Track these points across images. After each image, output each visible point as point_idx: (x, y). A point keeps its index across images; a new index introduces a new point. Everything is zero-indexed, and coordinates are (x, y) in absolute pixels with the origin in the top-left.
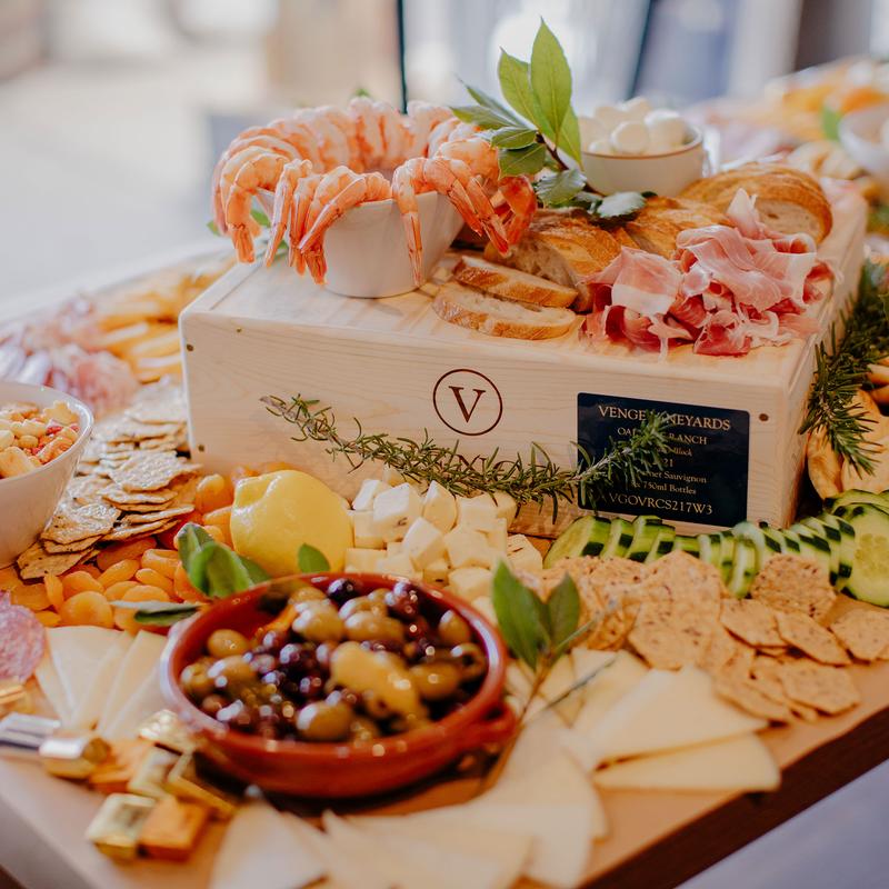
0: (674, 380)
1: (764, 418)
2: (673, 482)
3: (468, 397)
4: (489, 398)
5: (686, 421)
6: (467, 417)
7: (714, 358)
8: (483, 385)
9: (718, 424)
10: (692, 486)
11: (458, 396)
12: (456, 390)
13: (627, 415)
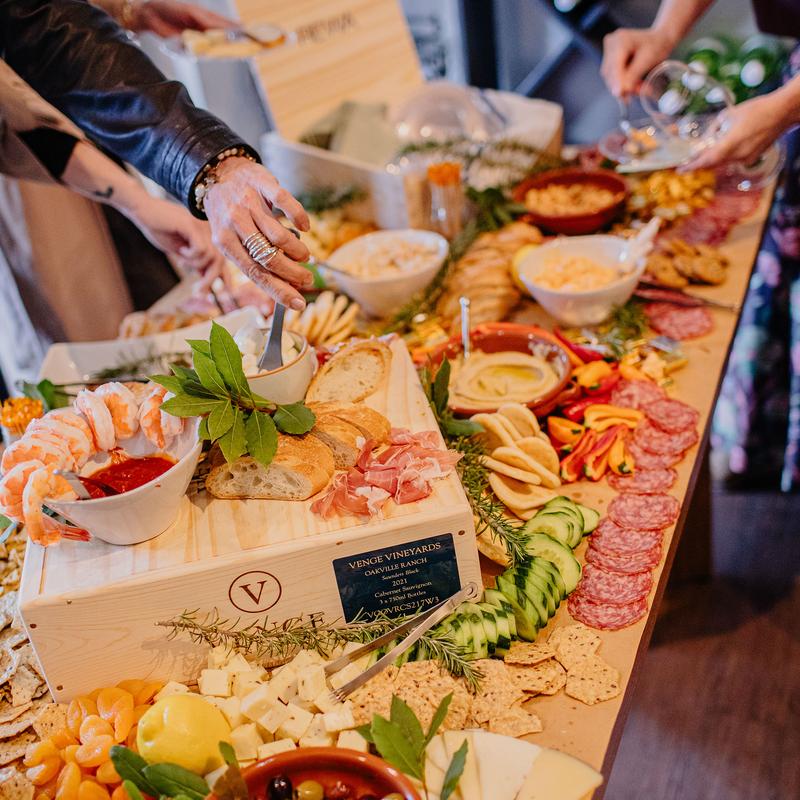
0: (397, 531)
1: (461, 533)
2: (408, 592)
3: (255, 589)
4: (271, 584)
5: (410, 552)
6: (257, 601)
7: (413, 504)
8: (264, 577)
9: (432, 547)
10: (422, 589)
11: (247, 591)
12: (245, 587)
13: (369, 562)
